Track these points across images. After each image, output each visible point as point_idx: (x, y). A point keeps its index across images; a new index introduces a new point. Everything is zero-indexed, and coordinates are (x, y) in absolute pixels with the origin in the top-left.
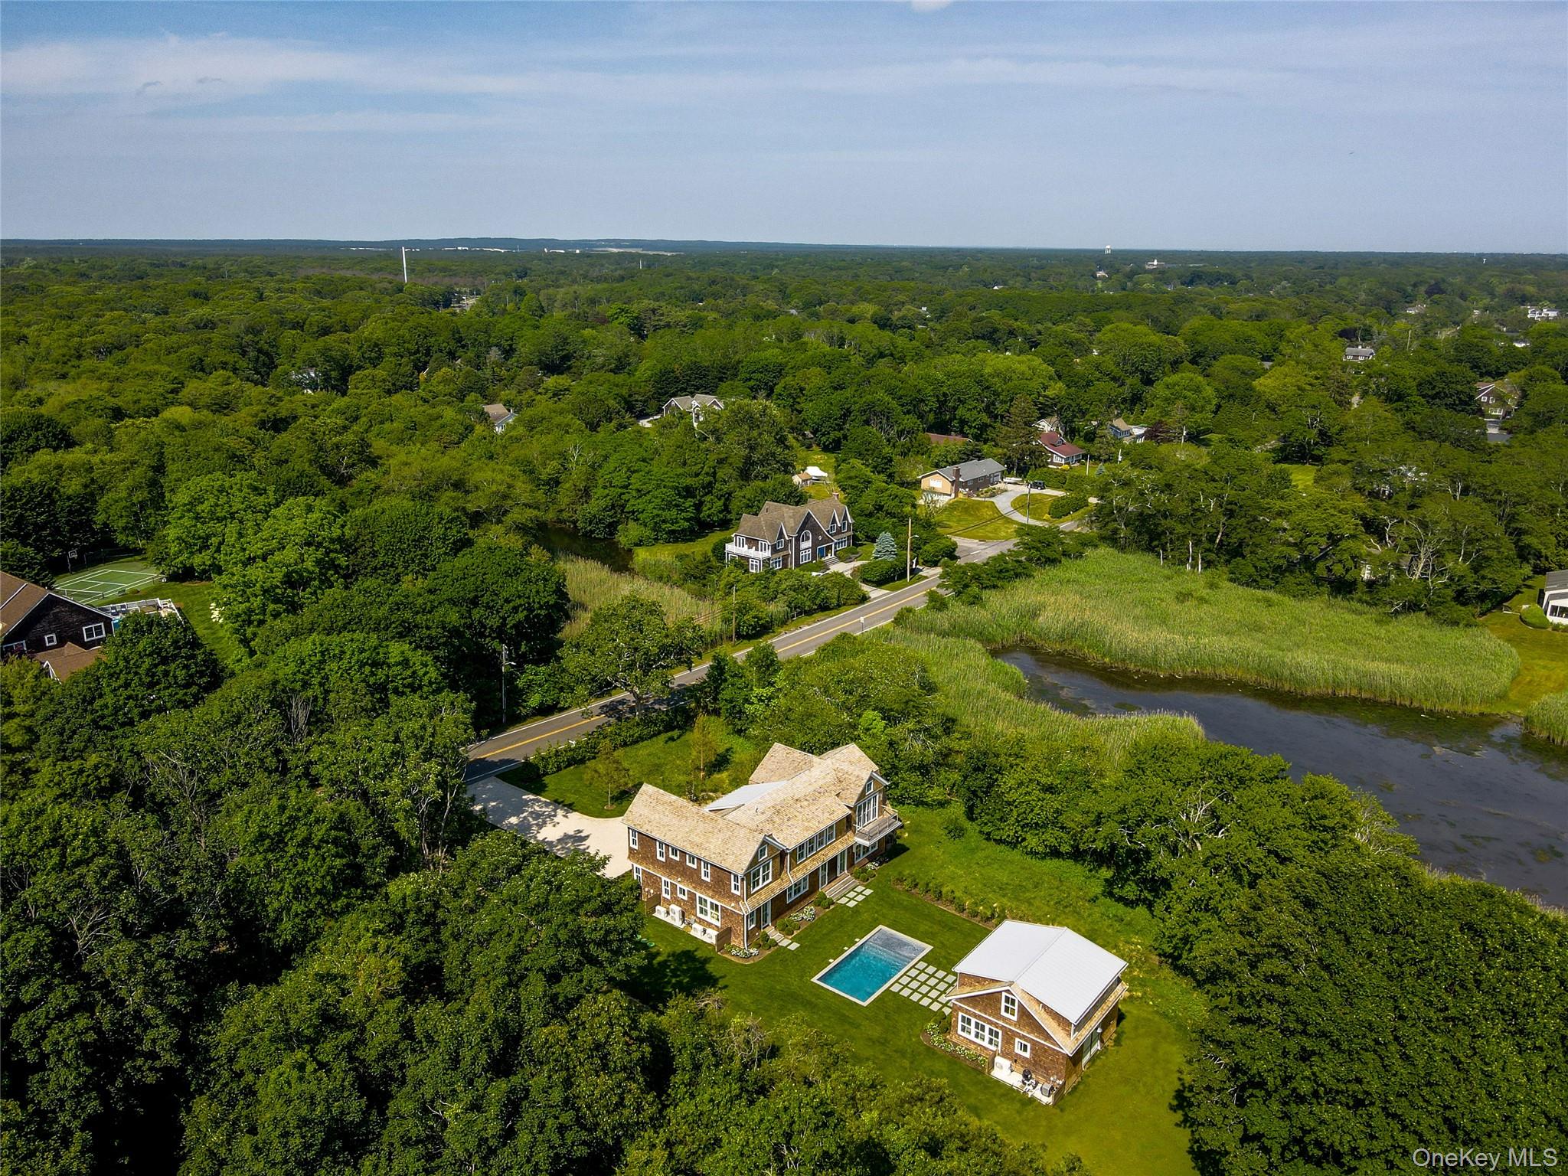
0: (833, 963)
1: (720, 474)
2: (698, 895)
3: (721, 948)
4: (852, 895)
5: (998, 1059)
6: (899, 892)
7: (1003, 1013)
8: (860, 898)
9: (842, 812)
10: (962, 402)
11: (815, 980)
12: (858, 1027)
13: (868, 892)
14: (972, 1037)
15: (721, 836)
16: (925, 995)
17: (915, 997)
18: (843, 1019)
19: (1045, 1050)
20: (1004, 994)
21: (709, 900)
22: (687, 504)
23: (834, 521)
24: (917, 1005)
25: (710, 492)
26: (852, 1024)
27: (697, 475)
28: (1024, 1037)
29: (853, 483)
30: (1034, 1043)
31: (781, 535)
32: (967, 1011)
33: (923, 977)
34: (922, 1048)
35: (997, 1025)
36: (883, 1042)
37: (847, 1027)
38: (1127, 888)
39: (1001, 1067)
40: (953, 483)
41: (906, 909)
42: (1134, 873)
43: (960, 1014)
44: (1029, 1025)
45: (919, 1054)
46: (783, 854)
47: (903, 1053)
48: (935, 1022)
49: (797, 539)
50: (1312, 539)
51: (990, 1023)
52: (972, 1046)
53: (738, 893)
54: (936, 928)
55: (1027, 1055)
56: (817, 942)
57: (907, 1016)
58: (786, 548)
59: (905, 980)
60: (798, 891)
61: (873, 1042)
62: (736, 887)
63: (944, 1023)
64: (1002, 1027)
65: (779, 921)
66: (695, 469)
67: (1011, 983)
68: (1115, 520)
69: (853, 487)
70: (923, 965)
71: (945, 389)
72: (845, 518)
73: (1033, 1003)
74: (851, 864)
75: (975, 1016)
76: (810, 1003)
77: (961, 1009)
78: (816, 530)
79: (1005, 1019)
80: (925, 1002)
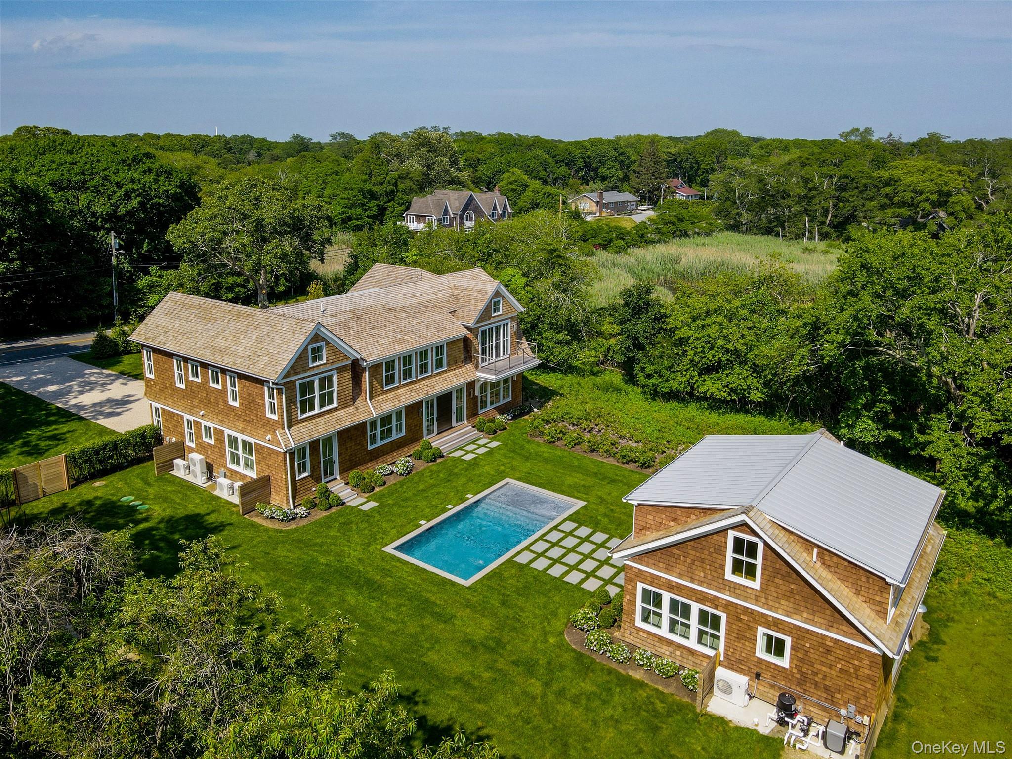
0: (425, 525)
1: (401, 186)
2: (227, 432)
3: (248, 509)
4: (471, 447)
5: (721, 673)
6: (538, 444)
7: (729, 575)
8: (482, 450)
9: (455, 330)
10: (603, 164)
11: (389, 549)
12: (448, 620)
13: (494, 444)
14: (664, 632)
15: (255, 334)
16: (575, 567)
17: (557, 571)
18: (424, 607)
19: (827, 648)
20: (731, 534)
21: (241, 437)
22: (371, 205)
23: (495, 209)
24: (559, 584)
25: (393, 199)
26: (440, 617)
27: (381, 184)
28: (776, 624)
29: (513, 187)
30: (799, 634)
31: (446, 212)
32: (654, 580)
33: (570, 542)
34: (567, 657)
35: (715, 602)
36: (494, 646)
37: (428, 620)
38: (861, 426)
39: (728, 689)
40: (597, 203)
41: (546, 461)
42: (868, 406)
43: (640, 586)
44: (789, 595)
45: (562, 667)
46: (356, 368)
47: (529, 667)
48: (592, 606)
49: (461, 217)
50: (924, 196)
51: (702, 598)
52: (665, 650)
53: (275, 417)
54: (590, 481)
55: (784, 662)
56: (406, 499)
57: (541, 600)
58: (451, 225)
59: (540, 547)
60: (386, 433)
61: (471, 645)
62: (273, 410)
63: (609, 610)
64: (728, 606)
65: (352, 474)
66: (379, 179)
67: (746, 510)
68: (738, 208)
69: (513, 190)
70: (569, 526)
71: (589, 153)
72: (505, 207)
73: (797, 548)
74: (473, 413)
75: (671, 587)
76: (369, 582)
77: (641, 576)
78: (479, 212)
79: (734, 588)
80: (574, 578)
